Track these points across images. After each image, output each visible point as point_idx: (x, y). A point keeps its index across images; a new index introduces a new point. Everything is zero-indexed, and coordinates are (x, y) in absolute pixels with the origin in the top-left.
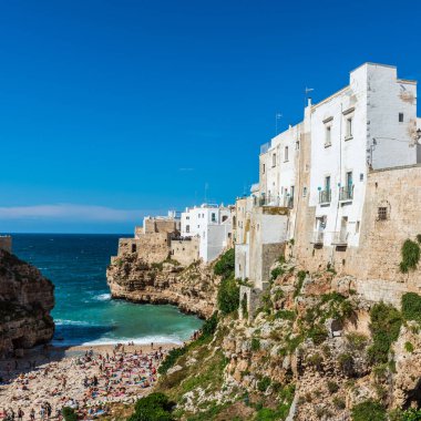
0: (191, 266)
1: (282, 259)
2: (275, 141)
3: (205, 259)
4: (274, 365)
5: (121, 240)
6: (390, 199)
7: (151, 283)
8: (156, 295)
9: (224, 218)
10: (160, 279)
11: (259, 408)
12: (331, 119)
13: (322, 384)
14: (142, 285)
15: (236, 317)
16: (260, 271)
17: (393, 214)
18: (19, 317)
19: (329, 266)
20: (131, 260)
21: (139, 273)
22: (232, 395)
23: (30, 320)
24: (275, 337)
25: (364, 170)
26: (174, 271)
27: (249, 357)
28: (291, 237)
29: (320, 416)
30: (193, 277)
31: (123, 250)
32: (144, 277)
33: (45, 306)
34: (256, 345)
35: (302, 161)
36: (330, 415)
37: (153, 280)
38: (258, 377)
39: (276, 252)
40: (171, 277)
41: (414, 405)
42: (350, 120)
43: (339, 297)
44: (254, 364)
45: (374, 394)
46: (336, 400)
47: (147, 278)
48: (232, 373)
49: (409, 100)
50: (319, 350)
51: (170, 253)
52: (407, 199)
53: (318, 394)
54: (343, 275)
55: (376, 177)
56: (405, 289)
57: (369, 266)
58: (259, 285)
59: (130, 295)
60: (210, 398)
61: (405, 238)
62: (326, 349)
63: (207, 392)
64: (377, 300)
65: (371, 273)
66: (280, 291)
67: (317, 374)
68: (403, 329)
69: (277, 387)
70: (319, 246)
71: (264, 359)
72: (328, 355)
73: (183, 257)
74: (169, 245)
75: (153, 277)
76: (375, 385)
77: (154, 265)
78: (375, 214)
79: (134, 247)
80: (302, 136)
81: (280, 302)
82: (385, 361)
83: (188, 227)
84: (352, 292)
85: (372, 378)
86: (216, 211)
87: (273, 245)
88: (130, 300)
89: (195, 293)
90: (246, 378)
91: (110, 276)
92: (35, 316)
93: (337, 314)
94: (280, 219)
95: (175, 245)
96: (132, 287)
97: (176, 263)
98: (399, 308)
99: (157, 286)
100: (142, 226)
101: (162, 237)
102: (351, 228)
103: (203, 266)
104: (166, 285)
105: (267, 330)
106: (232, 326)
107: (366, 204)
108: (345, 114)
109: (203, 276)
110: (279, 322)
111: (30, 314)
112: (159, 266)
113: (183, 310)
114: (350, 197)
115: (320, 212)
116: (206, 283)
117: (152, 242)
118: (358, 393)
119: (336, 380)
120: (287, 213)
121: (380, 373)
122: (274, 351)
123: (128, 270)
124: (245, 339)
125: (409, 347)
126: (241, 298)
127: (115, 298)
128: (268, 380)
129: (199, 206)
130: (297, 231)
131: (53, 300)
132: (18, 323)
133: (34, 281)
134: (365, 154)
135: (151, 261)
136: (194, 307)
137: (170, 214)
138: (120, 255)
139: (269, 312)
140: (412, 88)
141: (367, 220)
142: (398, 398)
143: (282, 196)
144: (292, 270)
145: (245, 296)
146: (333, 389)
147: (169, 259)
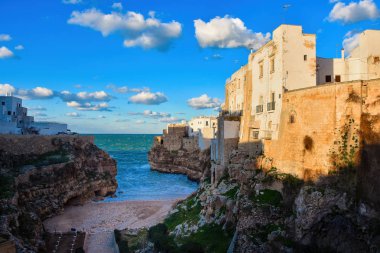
0: (194, 152)
2: (233, 76)
3: (202, 149)
5: (156, 137)
6: (296, 110)
7: (171, 162)
8: (175, 169)
12: (262, 61)
14: (166, 163)
15: (210, 182)
16: (223, 155)
17: (298, 119)
18: (98, 179)
19: (261, 152)
20: (160, 148)
21: (165, 156)
23: (104, 181)
25: (281, 91)
26: (184, 155)
30: (195, 159)
31: (156, 143)
32: (167, 159)
33: (111, 174)
37: (173, 160)
39: (232, 143)
40: (183, 159)
42: (273, 60)
47: (169, 159)
48: (204, 215)
49: (312, 46)
51: (183, 145)
52: (306, 109)
55: (287, 96)
56: (305, 166)
59: (160, 169)
60: (191, 229)
61: (305, 134)
63: (189, 225)
65: (285, 156)
67: (249, 217)
68: (302, 191)
74: (182, 140)
77: (173, 152)
78: (288, 119)
79: (162, 141)
80: (248, 72)
81: (233, 174)
83: (192, 130)
86: (209, 120)
87: (231, 139)
90: (212, 218)
91: (149, 158)
92: (107, 179)
95: (185, 140)
97: (185, 150)
99: (175, 164)
102: (273, 128)
103: (201, 152)
107: (282, 113)
108: (270, 57)
109: (200, 158)
111: (104, 178)
112: (176, 152)
114: (273, 109)
120: (239, 120)
123: (159, 155)
124: (212, 195)
129: (198, 118)
131: (116, 170)
132: (98, 183)
133: (105, 160)
135: (171, 149)
140: (312, 38)
141: (282, 123)
145: (214, 170)
147: (181, 149)
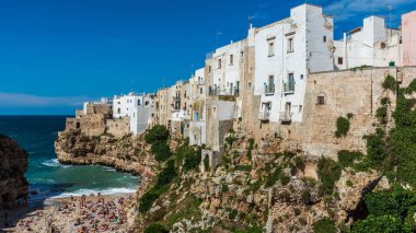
0: (124, 138)
1: (231, 131)
2: (219, 51)
3: (135, 133)
4: (239, 201)
5: (68, 120)
6: (326, 91)
7: (92, 151)
8: (96, 159)
9: (147, 103)
10: (99, 148)
11: (233, 229)
12: (274, 38)
13: (289, 210)
14: (84, 153)
15: (198, 171)
16: (217, 139)
17: (328, 100)
18: (4, 178)
19: (276, 135)
20: (76, 134)
21: (82, 144)
22: (211, 222)
23: (13, 180)
24: (237, 182)
25: (304, 72)
26: (110, 142)
27: (220, 197)
28: (239, 116)
29: (291, 230)
30: (127, 146)
31: (70, 127)
32: (85, 147)
33: (21, 169)
34: (225, 189)
35: (247, 65)
36: (298, 230)
37: (93, 148)
38: (228, 209)
39: (227, 126)
40: (108, 146)
41: (351, 220)
42: (291, 40)
43: (289, 154)
44: (225, 201)
45: (326, 214)
46: (300, 220)
47: (88, 147)
48: (208, 208)
49: (329, 28)
50: (287, 188)
51: (106, 129)
52: (338, 91)
53: (287, 216)
54: (288, 140)
55: (315, 77)
56: (339, 148)
57: (311, 134)
58: (216, 148)
59: (76, 160)
60: (196, 226)
61: (338, 116)
62: (291, 187)
63: (193, 222)
64: (320, 155)
65: (314, 138)
66: (236, 152)
67: (285, 204)
68: (343, 173)
69: (243, 216)
70: (266, 122)
71: (231, 198)
72: (294, 191)
73: (116, 131)
74: (105, 123)
75: (93, 146)
76: (325, 208)
77: (94, 138)
78: (315, 100)
79: (78, 124)
80: (247, 48)
81: (237, 159)
82: (330, 193)
83: (119, 110)
84: (299, 151)
85: (322, 204)
86: (141, 98)
87: (226, 121)
88: (75, 164)
89: (128, 157)
90: (220, 211)
91: (58, 146)
92: (15, 177)
93: (291, 165)
94: (230, 104)
95: (109, 123)
96: (76, 154)
97: (111, 135)
98: (336, 159)
99: (97, 153)
100: (82, 109)
101: (99, 117)
102: (294, 110)
103: (134, 137)
104: (104, 152)
105: (229, 178)
106: (197, 177)
107: (306, 94)
108: (286, 35)
109: (134, 145)
110: (237, 173)
111: (12, 175)
112: (98, 138)
113: (119, 170)
114: (292, 89)
115: (265, 99)
116: (137, 150)
117: (92, 121)
118: (315, 214)
119: (298, 207)
120: (234, 100)
121: (329, 201)
122: (240, 192)
123: (73, 142)
124: (216, 185)
125: (349, 183)
126: (203, 157)
127: (62, 162)
128: (235, 212)
129: (127, 94)
130: (244, 112)
131: (26, 165)
132: (5, 183)
133: (13, 150)
134: (305, 62)
135: (91, 134)
136: (129, 167)
137: (103, 100)
138: (67, 130)
139: (227, 167)
141: (308, 105)
142: (341, 215)
143: (228, 89)
144: (243, 138)
145: (207, 156)
146: (297, 213)
147: (105, 133)
